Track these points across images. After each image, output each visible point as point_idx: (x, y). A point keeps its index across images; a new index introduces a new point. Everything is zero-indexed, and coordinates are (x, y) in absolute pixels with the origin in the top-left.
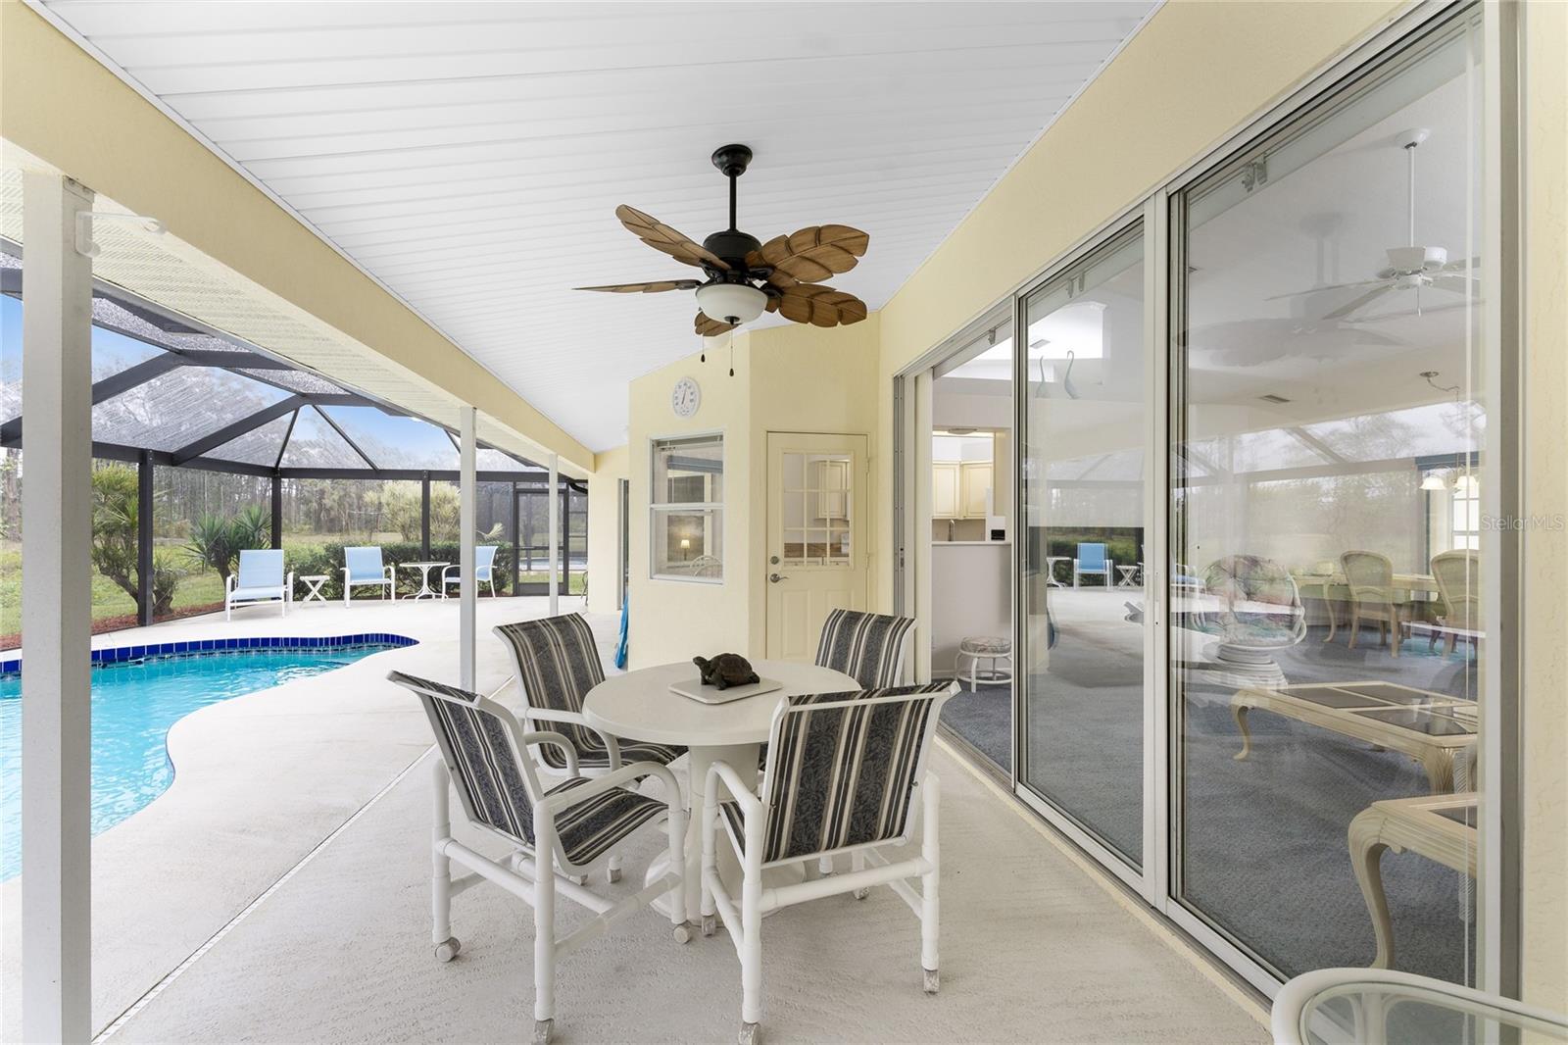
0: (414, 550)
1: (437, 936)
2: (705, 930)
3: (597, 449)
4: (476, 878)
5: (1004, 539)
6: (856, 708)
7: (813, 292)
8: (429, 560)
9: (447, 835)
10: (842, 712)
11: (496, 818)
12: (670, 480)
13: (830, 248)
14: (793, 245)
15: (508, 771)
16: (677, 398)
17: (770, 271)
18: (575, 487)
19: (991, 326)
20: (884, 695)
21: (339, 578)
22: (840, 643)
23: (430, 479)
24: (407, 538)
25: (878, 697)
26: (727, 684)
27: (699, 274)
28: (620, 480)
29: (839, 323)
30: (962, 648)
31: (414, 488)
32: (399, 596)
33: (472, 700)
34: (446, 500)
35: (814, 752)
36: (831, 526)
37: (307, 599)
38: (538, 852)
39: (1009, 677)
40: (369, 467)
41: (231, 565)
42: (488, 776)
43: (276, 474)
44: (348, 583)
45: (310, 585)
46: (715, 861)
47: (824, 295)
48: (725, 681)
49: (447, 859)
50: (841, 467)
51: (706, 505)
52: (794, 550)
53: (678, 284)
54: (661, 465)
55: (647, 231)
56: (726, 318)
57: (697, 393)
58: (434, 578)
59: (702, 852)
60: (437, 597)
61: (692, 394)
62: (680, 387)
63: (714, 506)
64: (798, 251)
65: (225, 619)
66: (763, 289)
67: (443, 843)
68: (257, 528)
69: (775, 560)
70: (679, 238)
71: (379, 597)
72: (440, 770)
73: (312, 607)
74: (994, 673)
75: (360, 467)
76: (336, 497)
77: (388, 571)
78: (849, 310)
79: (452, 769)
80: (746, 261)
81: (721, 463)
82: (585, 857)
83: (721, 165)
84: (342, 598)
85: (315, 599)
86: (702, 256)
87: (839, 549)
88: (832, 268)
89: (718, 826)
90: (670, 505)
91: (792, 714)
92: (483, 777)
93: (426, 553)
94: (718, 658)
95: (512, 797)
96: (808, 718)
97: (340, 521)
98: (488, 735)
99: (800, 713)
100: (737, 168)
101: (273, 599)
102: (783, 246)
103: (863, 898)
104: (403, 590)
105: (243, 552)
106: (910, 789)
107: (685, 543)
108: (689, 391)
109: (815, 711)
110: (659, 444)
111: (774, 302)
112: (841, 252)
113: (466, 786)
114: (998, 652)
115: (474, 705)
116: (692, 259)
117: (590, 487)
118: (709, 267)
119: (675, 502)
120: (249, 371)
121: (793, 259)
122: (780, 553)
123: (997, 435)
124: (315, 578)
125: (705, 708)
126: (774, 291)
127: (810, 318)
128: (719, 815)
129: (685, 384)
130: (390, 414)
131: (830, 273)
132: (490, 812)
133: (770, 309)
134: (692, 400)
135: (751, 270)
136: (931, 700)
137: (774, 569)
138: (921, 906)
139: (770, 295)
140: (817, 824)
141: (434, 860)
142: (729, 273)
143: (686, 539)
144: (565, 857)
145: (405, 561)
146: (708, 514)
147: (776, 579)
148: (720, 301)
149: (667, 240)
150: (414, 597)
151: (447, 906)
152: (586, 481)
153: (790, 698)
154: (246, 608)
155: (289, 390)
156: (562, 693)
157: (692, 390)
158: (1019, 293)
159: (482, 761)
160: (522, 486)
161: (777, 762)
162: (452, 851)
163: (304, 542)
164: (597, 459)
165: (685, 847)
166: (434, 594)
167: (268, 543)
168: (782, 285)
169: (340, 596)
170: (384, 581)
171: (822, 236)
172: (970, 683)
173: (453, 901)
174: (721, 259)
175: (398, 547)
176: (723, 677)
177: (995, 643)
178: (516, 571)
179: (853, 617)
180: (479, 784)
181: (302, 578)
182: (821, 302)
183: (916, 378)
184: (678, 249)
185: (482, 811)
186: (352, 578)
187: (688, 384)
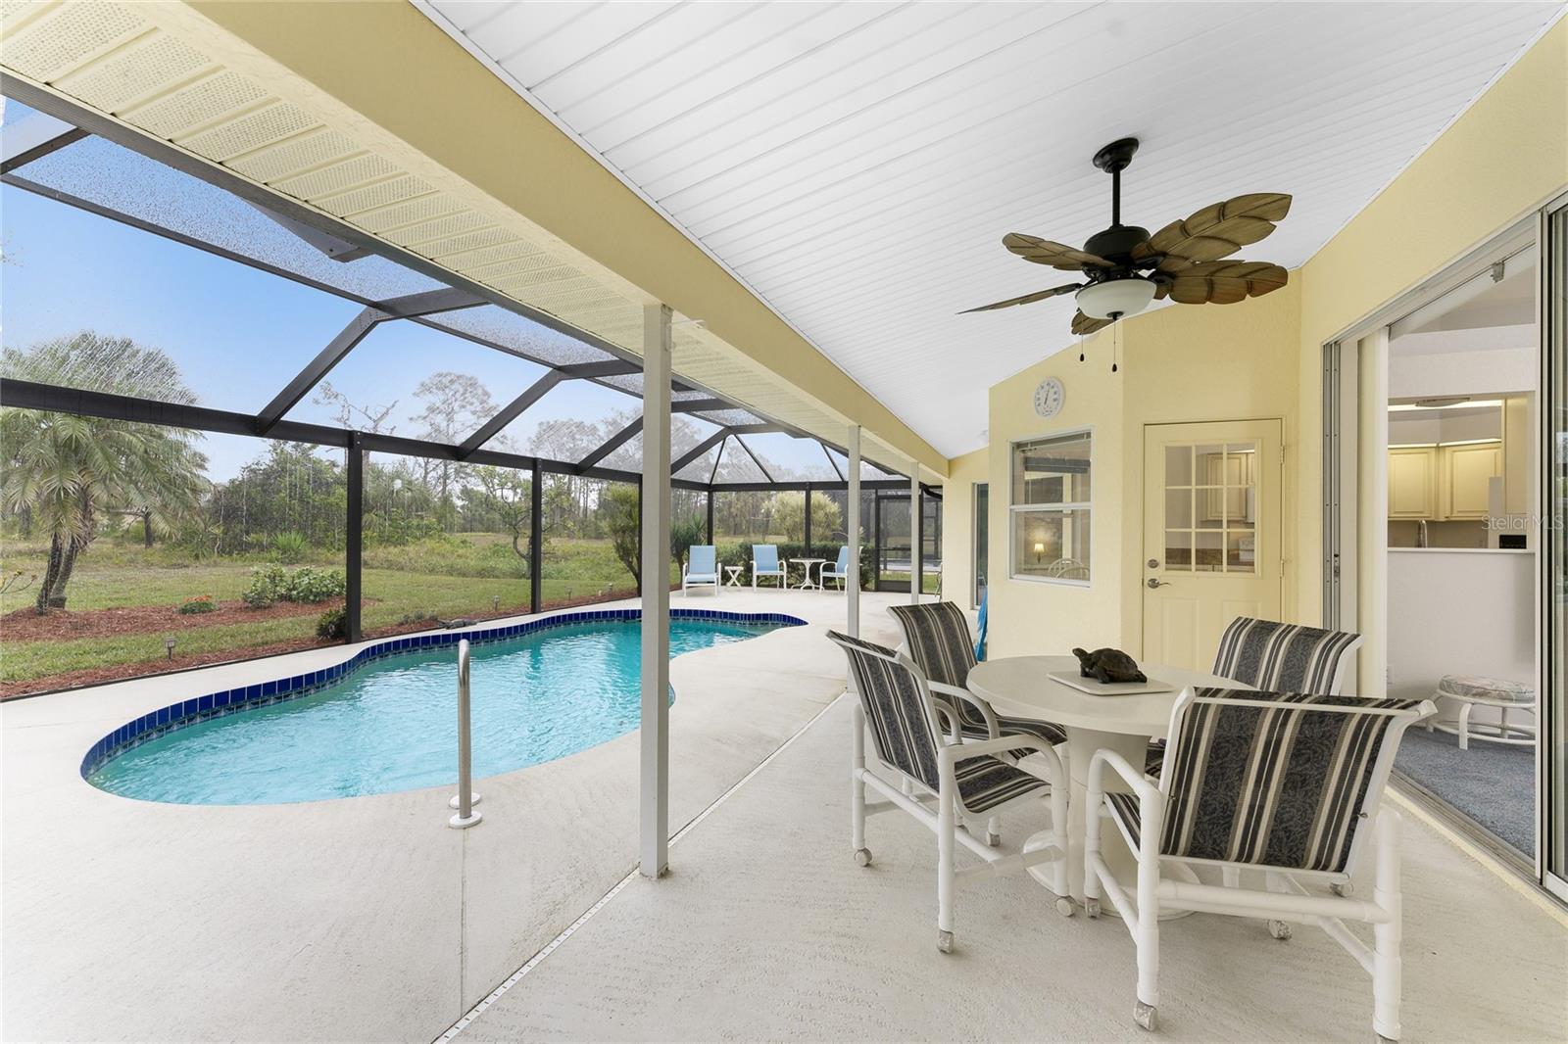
0: (799, 548)
1: (855, 845)
2: (1089, 910)
3: (951, 457)
4: (890, 805)
5: (1525, 548)
6: (1279, 711)
7: (1213, 269)
8: (810, 557)
9: (863, 766)
10: (1258, 714)
11: (900, 759)
12: (1027, 483)
13: (1237, 220)
14: (1189, 227)
15: (915, 720)
16: (1039, 399)
17: (1161, 259)
18: (929, 493)
19: (1497, 259)
20: (1318, 701)
21: (749, 569)
22: (1247, 655)
23: (811, 489)
24: (791, 538)
25: (1310, 703)
26: (1111, 678)
27: (1081, 277)
28: (974, 484)
29: (1248, 296)
30: (1441, 689)
31: (798, 498)
32: (789, 586)
33: (893, 656)
34: (821, 507)
35: (1223, 752)
36: (1228, 527)
37: (729, 584)
38: (942, 796)
39: (1532, 737)
40: (769, 481)
41: (685, 557)
42: (897, 723)
43: (711, 488)
44: (755, 573)
45: (731, 573)
46: (1100, 845)
47: (1227, 270)
48: (1108, 675)
49: (863, 783)
50: (1240, 459)
51: (1066, 505)
52: (1178, 557)
53: (1057, 291)
54: (1019, 467)
55: (1031, 250)
56: (1108, 315)
57: (1061, 392)
58: (814, 572)
59: (1086, 835)
60: (816, 588)
61: (1055, 393)
62: (1042, 388)
63: (1079, 506)
64: (1195, 232)
65: (682, 595)
66: (1150, 278)
67: (861, 771)
68: (699, 529)
69: (1153, 564)
70: (1062, 249)
71: (775, 586)
72: (859, 712)
73: (732, 591)
74: (1503, 729)
75: (763, 481)
76: (739, 506)
77: (781, 564)
78: (1267, 278)
79: (867, 713)
80: (1132, 255)
81: (1088, 463)
82: (980, 806)
83: (1104, 165)
84: (751, 585)
85: (734, 585)
86: (1083, 260)
87: (1237, 556)
88: (1239, 240)
89: (1103, 813)
90: (1027, 506)
91: (1196, 706)
92: (892, 723)
93: (809, 552)
94: (1100, 652)
95: (916, 743)
96: (1215, 715)
97: (741, 526)
98: (899, 688)
99: (1207, 706)
100: (1121, 163)
101: (708, 582)
102: (1177, 232)
103: (1282, 939)
104: (791, 581)
105: (692, 547)
106: (1354, 820)
107: (1039, 547)
108: (1052, 391)
109: (1226, 707)
110: (1019, 446)
111: (1164, 288)
112: (1252, 221)
113: (877, 729)
114: (1511, 700)
115: (895, 660)
116: (1073, 264)
117: (945, 493)
118: (1089, 268)
119: (1032, 503)
120: (698, 413)
121: (1190, 240)
122: (1161, 557)
123: (1509, 402)
124: (734, 568)
125: (1086, 697)
126: (1164, 277)
127: (1211, 296)
128: (1104, 803)
129: (1048, 384)
130: (795, 437)
131: (1237, 246)
132: (896, 753)
133: (1159, 296)
134: (1055, 400)
135: (1138, 262)
136: (1389, 718)
137: (1151, 573)
138: (1372, 960)
139: (1159, 282)
140: (1225, 830)
141: (854, 783)
142: (1112, 269)
143: (1040, 543)
144: (962, 804)
145: (793, 557)
146: (1067, 516)
147: (1154, 584)
148: (1101, 299)
149: (1050, 253)
150: (799, 587)
151: (863, 822)
152: (941, 487)
153: (1196, 689)
154: (695, 590)
155: (722, 425)
156: (942, 671)
157: (1055, 389)
158: (1549, 208)
159: (892, 710)
160: (881, 492)
161: (1177, 754)
162: (867, 778)
163: (726, 542)
164: (951, 465)
165: (1068, 826)
166: (813, 585)
167: (705, 541)
168: (1174, 269)
169: (748, 584)
170: (778, 573)
171: (1227, 212)
172: (1456, 737)
173: (867, 818)
174: (1105, 258)
175: (787, 546)
176: (1105, 671)
177: (1505, 686)
178: (878, 569)
179: (1265, 628)
180: (889, 729)
181: (726, 568)
182: (1223, 280)
183: (1360, 343)
184: (1059, 258)
185: (890, 756)
186: (758, 569)
187: (1052, 384)
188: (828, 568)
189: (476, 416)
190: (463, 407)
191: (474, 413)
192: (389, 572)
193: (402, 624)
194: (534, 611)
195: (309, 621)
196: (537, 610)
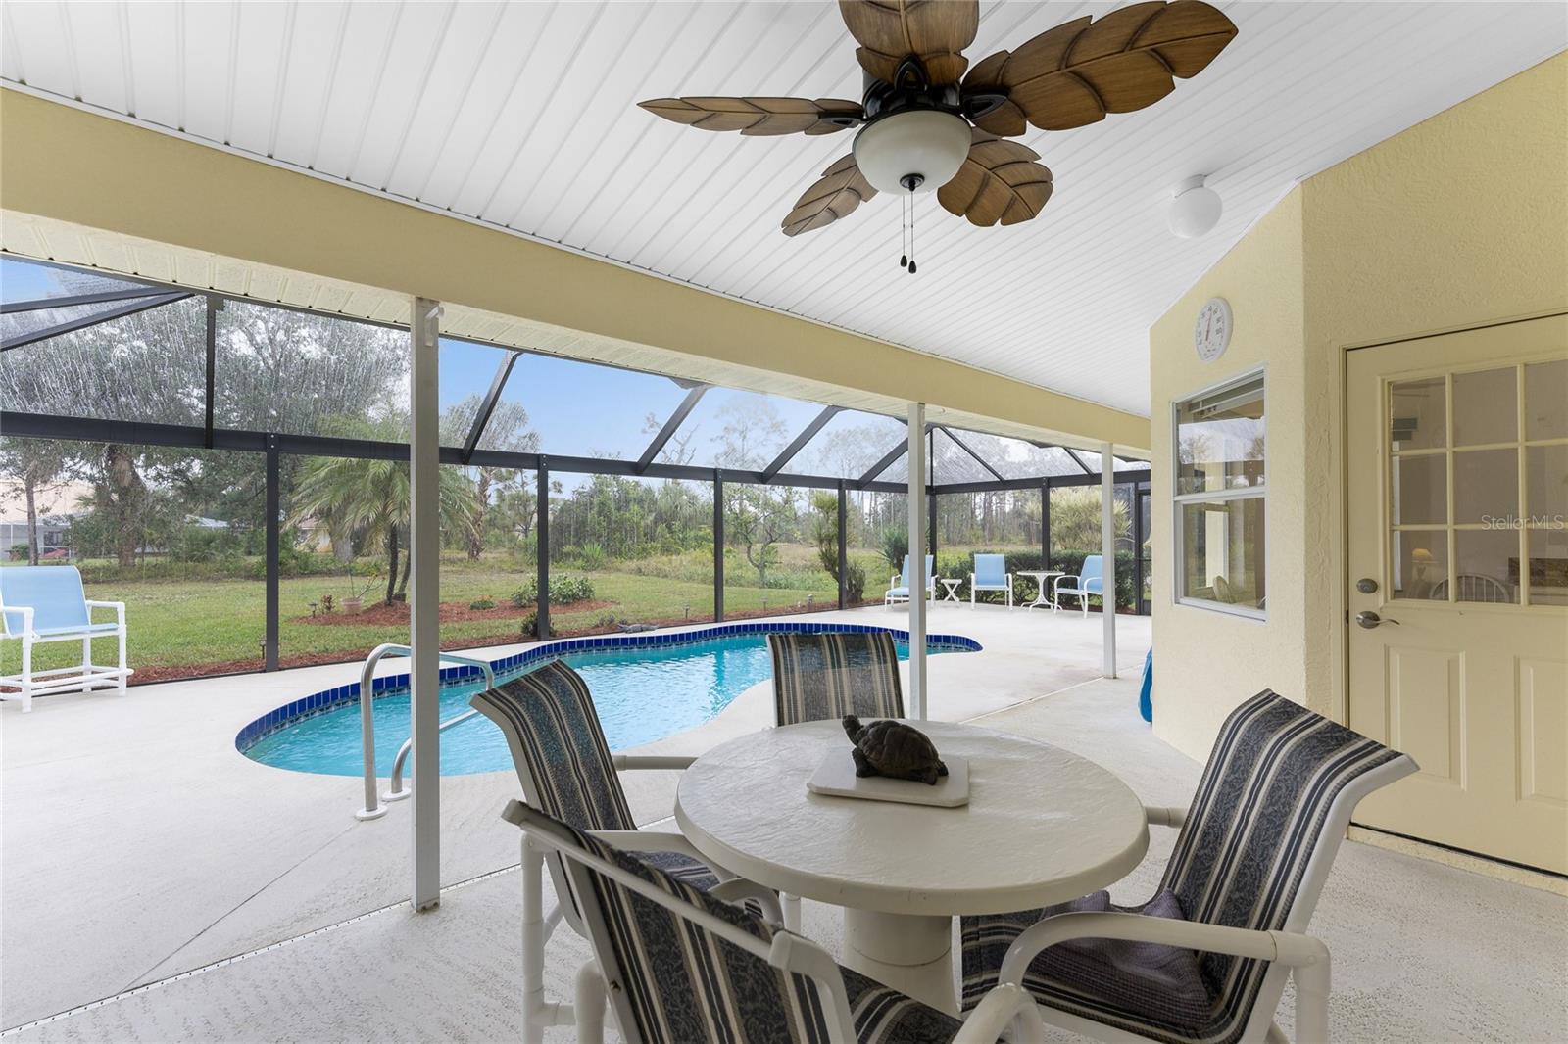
0: (1033, 559)
8: (1045, 569)
16: (1200, 332)
21: (967, 584)
23: (1049, 486)
32: (1016, 603)
37: (947, 598)
40: (996, 479)
43: (931, 490)
44: (974, 587)
45: (948, 587)
57: (1226, 317)
58: (1049, 587)
60: (1050, 607)
61: (1218, 321)
62: (1204, 316)
69: (1369, 586)
71: (998, 603)
73: (949, 607)
77: (1008, 578)
84: (968, 601)
85: (951, 599)
93: (1047, 562)
104: (1020, 598)
105: (906, 557)
108: (1215, 318)
124: (952, 582)
129: (1210, 310)
134: (1218, 331)
137: (1362, 603)
145: (1024, 569)
147: (1372, 620)
150: (1030, 606)
157: (1219, 315)
166: (1046, 604)
169: (966, 599)
170: (1004, 587)
175: (1020, 556)
178: (1141, 585)
181: (942, 581)
186: (977, 582)
187: (1214, 308)
188: (1063, 583)
189: (765, 433)
190: (756, 424)
191: (764, 429)
192: (655, 578)
193: (597, 626)
194: (716, 621)
195: (516, 623)
196: (720, 619)
